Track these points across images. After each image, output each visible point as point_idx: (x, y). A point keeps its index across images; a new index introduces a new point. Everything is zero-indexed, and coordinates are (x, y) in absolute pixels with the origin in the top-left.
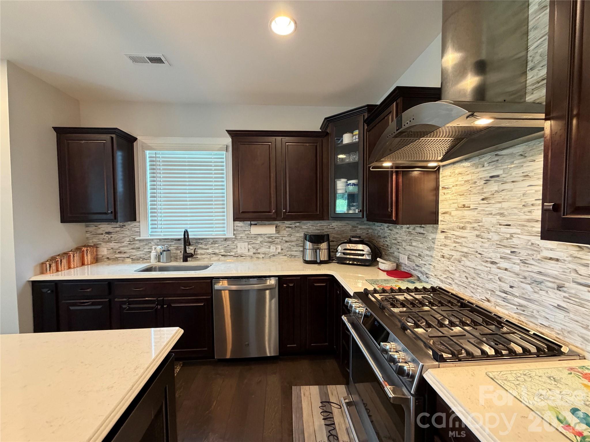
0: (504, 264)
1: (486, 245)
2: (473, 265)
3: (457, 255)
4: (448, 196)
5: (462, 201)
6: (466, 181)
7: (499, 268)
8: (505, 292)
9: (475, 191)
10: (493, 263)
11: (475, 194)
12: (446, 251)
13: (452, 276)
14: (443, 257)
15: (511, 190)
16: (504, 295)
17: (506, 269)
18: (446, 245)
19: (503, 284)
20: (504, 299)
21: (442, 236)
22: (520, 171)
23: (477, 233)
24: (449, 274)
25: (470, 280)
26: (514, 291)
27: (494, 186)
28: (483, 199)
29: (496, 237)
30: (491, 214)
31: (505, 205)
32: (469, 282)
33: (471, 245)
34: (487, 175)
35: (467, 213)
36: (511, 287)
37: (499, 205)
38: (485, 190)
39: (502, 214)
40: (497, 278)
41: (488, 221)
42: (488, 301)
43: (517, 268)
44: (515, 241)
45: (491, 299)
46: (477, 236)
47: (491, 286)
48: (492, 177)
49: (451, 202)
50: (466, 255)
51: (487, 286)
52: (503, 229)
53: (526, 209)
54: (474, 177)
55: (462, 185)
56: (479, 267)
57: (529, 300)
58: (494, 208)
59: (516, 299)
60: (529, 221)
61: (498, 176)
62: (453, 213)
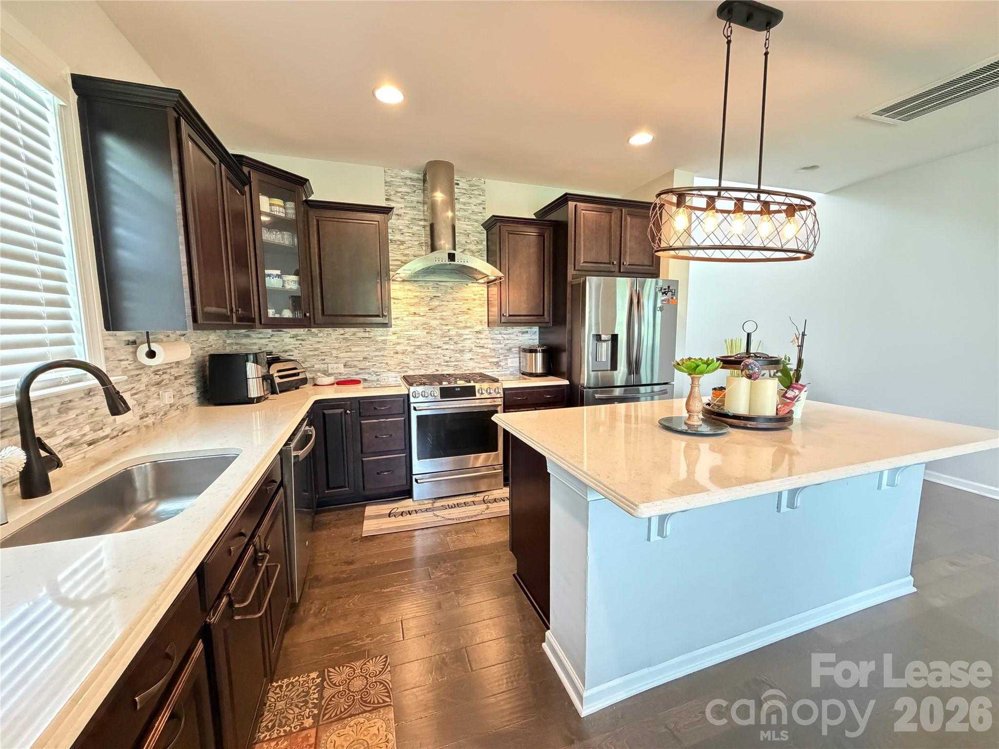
0: (445, 347)
1: (434, 338)
2: (423, 352)
3: (410, 349)
4: (398, 305)
5: (413, 309)
6: (415, 296)
7: (443, 350)
8: (447, 362)
9: (423, 304)
10: (438, 348)
11: (423, 305)
12: (399, 348)
13: (408, 365)
14: (397, 353)
15: (447, 306)
16: (445, 364)
17: (447, 349)
18: (398, 344)
19: (445, 358)
20: (447, 366)
21: (395, 337)
22: (451, 296)
23: (428, 331)
24: (403, 365)
25: (423, 363)
26: (452, 359)
27: (436, 303)
28: (429, 310)
29: (440, 332)
30: (436, 319)
31: (444, 313)
32: (423, 364)
33: (423, 340)
34: (432, 295)
35: (417, 318)
36: (450, 358)
37: (441, 314)
38: (431, 304)
39: (442, 319)
40: (442, 355)
41: (434, 323)
42: (437, 371)
43: (452, 347)
44: (451, 333)
45: (440, 369)
46: (427, 333)
47: (438, 362)
48: (435, 297)
49: (402, 310)
50: (419, 347)
51: (436, 362)
52: (444, 327)
53: (455, 316)
54: (423, 295)
55: (411, 298)
56: (430, 353)
57: (459, 361)
58: (438, 315)
59: (453, 363)
60: (456, 322)
61: (438, 297)
62: (405, 319)
